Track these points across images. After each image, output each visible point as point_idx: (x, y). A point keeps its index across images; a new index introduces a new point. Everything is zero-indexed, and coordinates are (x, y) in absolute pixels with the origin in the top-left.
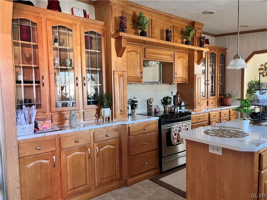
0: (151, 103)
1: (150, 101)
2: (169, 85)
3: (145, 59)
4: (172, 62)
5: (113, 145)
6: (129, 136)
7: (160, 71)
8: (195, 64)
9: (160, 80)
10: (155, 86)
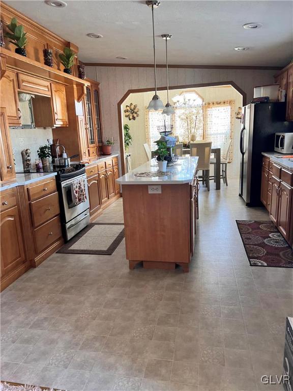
0: (29, 156)
1: (26, 154)
2: (43, 130)
3: (19, 90)
4: (50, 96)
5: (11, 216)
6: (29, 200)
7: (30, 108)
8: (76, 102)
9: (32, 122)
10: (27, 130)
